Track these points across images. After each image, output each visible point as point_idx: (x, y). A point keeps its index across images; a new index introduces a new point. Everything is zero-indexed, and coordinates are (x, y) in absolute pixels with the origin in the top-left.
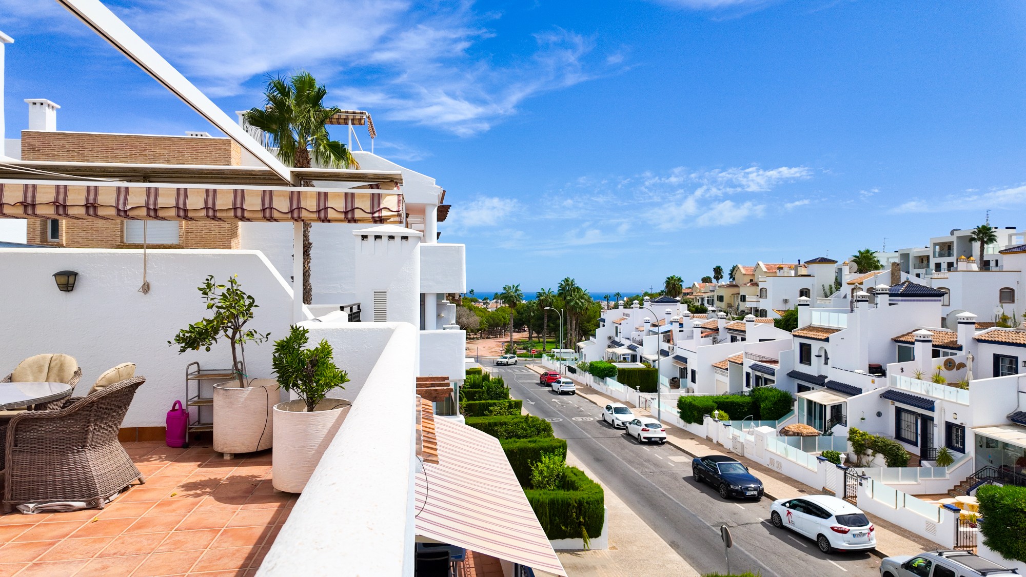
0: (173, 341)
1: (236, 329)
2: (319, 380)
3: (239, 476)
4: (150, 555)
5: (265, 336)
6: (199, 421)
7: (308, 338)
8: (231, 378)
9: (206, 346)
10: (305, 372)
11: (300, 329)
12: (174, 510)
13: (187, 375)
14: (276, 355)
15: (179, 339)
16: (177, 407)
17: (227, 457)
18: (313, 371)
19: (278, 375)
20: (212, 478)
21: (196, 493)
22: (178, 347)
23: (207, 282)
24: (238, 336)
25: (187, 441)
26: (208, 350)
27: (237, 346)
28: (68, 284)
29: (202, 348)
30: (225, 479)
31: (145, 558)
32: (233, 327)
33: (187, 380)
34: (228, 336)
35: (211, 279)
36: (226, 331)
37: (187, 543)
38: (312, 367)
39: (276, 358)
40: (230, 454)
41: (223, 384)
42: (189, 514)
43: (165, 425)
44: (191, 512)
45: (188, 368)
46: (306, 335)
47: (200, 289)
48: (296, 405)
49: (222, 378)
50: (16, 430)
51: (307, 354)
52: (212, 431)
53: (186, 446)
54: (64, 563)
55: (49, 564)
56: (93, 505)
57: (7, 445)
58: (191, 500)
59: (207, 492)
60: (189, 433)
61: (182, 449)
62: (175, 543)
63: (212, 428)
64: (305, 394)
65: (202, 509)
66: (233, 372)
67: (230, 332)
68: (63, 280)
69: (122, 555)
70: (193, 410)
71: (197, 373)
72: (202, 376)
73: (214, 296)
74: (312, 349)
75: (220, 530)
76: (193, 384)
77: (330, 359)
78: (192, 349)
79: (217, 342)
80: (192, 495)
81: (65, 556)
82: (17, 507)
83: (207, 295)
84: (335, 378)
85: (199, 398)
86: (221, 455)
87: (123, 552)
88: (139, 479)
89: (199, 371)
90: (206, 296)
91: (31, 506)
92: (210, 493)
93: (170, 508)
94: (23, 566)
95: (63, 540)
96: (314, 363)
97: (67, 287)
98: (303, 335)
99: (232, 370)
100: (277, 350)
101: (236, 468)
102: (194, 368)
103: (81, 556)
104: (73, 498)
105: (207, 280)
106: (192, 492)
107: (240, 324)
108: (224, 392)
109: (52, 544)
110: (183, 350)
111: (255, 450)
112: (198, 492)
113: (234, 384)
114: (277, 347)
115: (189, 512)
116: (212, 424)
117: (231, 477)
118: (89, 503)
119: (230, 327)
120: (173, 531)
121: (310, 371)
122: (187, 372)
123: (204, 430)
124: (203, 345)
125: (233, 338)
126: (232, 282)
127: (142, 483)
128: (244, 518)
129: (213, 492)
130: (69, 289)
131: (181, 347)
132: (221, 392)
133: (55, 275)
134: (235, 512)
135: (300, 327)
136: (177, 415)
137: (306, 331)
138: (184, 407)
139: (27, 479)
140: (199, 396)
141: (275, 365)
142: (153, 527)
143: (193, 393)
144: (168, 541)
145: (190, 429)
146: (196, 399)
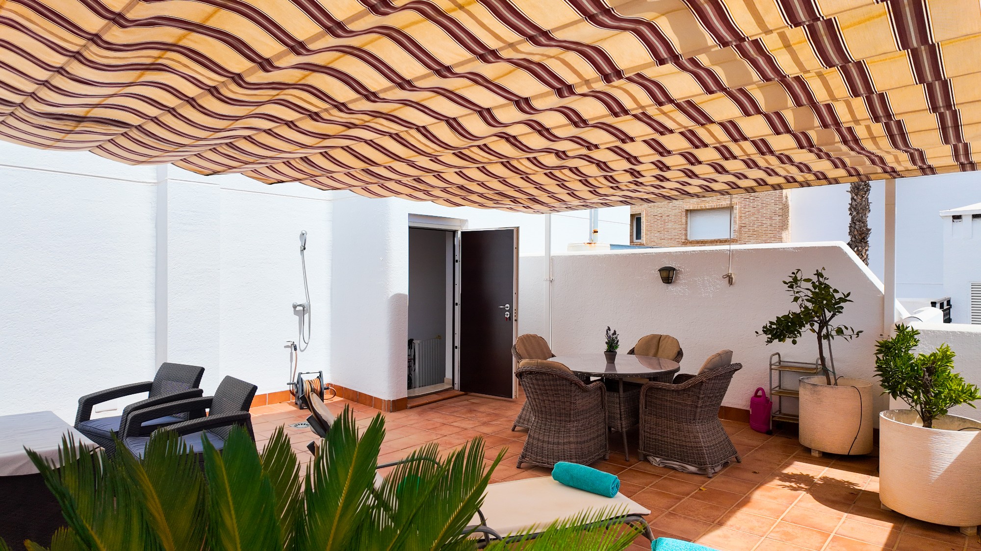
0: (761, 332)
1: (824, 323)
2: (940, 393)
3: (833, 479)
4: (763, 538)
5: (855, 333)
6: (780, 411)
7: (918, 340)
8: (815, 373)
9: (792, 339)
10: (921, 381)
11: (907, 330)
12: (775, 498)
13: (771, 365)
14: (880, 356)
15: (766, 331)
16: (760, 393)
17: (815, 454)
18: (931, 380)
19: (881, 379)
20: (805, 473)
21: (791, 486)
22: (765, 337)
23: (794, 275)
24: (824, 331)
25: (771, 428)
26: (794, 342)
27: (825, 342)
28: (669, 277)
29: (789, 341)
30: (818, 477)
31: (760, 540)
32: (819, 322)
33: (771, 369)
34: (814, 331)
35: (797, 273)
36: (812, 325)
37: (797, 537)
38: (929, 376)
39: (880, 360)
40: (819, 451)
41: (808, 378)
42: (791, 507)
43: (748, 408)
44: (793, 505)
45: (771, 359)
46: (916, 336)
47: (785, 283)
48: (904, 415)
49: (805, 371)
50: (646, 395)
51: (920, 359)
52: (798, 424)
53: (769, 433)
54: (691, 520)
55: (680, 516)
56: (703, 472)
57: (640, 406)
58: (787, 491)
59: (803, 488)
60: (773, 421)
61: (766, 436)
62: (786, 534)
63: (798, 420)
64: (919, 406)
65: (802, 504)
66: (817, 366)
67: (816, 327)
68: (665, 274)
69: (738, 529)
70: (775, 400)
71: (778, 364)
72: (782, 367)
73: (798, 289)
74: (928, 355)
75: (829, 535)
76: (775, 374)
77: (950, 368)
78: (779, 341)
79: (801, 335)
80: (788, 487)
81: (691, 513)
82: (647, 457)
83: (793, 288)
84: (965, 393)
85: (780, 388)
86: (808, 450)
87: (738, 526)
88: (736, 458)
89: (780, 361)
90: (791, 289)
91: (658, 459)
92: (806, 490)
93: (770, 494)
94: (663, 512)
95: (686, 498)
96: (931, 371)
97: (668, 280)
98: (912, 336)
99: (817, 364)
100: (880, 351)
101: (827, 468)
102: (775, 359)
103: (704, 519)
104: (688, 463)
105: (793, 273)
106: (787, 484)
107: (827, 319)
108: (811, 387)
109: (680, 499)
110: (770, 341)
111: (847, 454)
112: (793, 484)
113: (819, 379)
114: (879, 348)
115: (791, 504)
116: (798, 416)
117: (824, 477)
118: (700, 469)
119: (816, 322)
120: (780, 520)
121: (928, 380)
122: (770, 362)
123: (787, 421)
124: (789, 337)
125: (819, 333)
126: (819, 275)
127: (738, 461)
128: (852, 528)
129: (809, 489)
130: (670, 281)
131: (768, 338)
132: (809, 387)
133: (660, 270)
134: (840, 519)
135: (907, 328)
136: (760, 400)
137: (915, 332)
138: (768, 395)
139: (654, 437)
140: (780, 386)
141: (879, 368)
142: (759, 510)
143: (775, 383)
144: (777, 529)
145: (773, 417)
146: (777, 389)
